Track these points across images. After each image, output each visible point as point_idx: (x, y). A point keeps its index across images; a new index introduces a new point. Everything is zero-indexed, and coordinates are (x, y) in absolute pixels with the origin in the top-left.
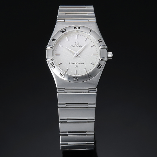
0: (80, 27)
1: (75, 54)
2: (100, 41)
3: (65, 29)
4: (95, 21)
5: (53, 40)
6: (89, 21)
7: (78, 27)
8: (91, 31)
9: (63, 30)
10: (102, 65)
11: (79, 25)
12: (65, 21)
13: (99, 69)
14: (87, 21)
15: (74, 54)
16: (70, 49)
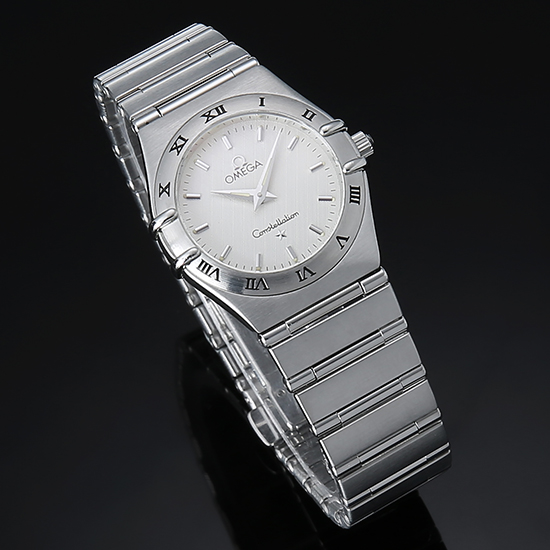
0: (221, 107)
1: (256, 199)
2: (308, 116)
3: (180, 137)
4: (254, 62)
5: (164, 190)
6: (236, 72)
7: (217, 109)
8: (262, 99)
9: (175, 143)
10: (359, 188)
11: (216, 101)
12: (162, 111)
13: (358, 202)
14: (230, 75)
15: (250, 199)
16: (229, 192)
